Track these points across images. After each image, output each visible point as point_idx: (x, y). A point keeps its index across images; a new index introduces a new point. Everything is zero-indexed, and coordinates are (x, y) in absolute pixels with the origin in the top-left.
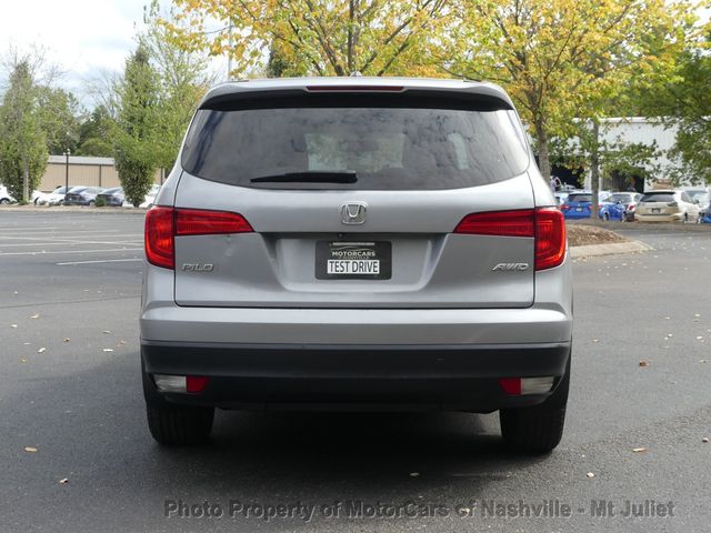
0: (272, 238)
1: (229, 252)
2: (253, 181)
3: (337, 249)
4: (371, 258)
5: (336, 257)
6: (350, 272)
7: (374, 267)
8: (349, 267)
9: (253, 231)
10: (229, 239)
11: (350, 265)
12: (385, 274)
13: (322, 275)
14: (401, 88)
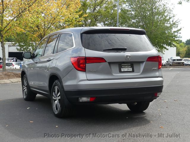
0: (110, 63)
1: (101, 67)
2: (104, 50)
3: (123, 65)
4: (130, 67)
5: (123, 68)
6: (126, 71)
7: (131, 69)
8: (126, 70)
9: (106, 62)
10: (100, 64)
11: (126, 69)
12: (133, 71)
13: (120, 72)
14: (129, 29)
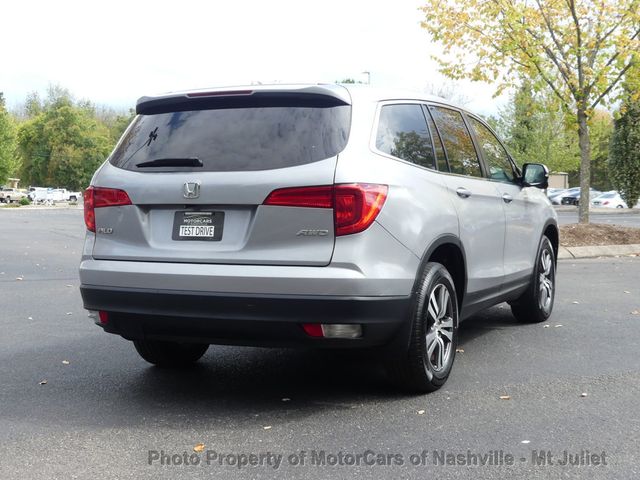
0: (146, 208)
1: (121, 219)
2: (139, 166)
3: (187, 217)
4: (209, 224)
5: (186, 224)
6: (194, 235)
7: (209, 231)
8: (194, 231)
9: (131, 204)
10: (119, 210)
12: (218, 237)
13: (176, 237)
14: (251, 91)
